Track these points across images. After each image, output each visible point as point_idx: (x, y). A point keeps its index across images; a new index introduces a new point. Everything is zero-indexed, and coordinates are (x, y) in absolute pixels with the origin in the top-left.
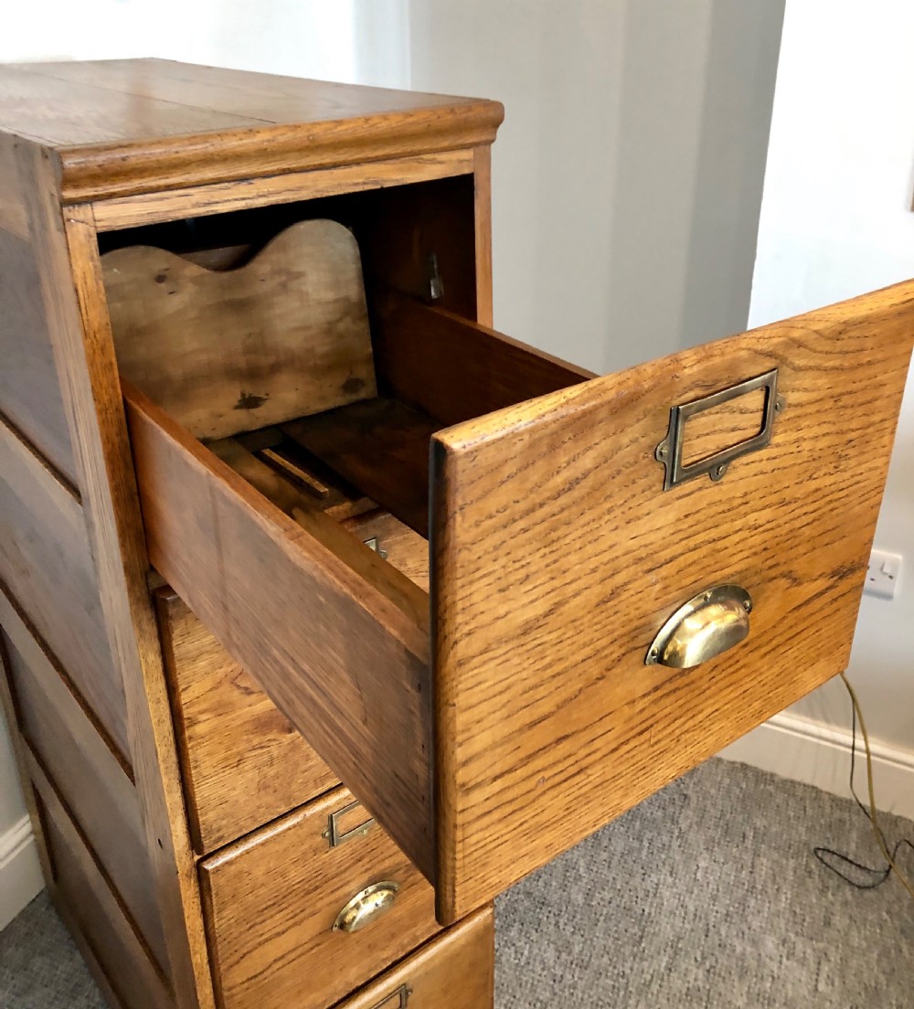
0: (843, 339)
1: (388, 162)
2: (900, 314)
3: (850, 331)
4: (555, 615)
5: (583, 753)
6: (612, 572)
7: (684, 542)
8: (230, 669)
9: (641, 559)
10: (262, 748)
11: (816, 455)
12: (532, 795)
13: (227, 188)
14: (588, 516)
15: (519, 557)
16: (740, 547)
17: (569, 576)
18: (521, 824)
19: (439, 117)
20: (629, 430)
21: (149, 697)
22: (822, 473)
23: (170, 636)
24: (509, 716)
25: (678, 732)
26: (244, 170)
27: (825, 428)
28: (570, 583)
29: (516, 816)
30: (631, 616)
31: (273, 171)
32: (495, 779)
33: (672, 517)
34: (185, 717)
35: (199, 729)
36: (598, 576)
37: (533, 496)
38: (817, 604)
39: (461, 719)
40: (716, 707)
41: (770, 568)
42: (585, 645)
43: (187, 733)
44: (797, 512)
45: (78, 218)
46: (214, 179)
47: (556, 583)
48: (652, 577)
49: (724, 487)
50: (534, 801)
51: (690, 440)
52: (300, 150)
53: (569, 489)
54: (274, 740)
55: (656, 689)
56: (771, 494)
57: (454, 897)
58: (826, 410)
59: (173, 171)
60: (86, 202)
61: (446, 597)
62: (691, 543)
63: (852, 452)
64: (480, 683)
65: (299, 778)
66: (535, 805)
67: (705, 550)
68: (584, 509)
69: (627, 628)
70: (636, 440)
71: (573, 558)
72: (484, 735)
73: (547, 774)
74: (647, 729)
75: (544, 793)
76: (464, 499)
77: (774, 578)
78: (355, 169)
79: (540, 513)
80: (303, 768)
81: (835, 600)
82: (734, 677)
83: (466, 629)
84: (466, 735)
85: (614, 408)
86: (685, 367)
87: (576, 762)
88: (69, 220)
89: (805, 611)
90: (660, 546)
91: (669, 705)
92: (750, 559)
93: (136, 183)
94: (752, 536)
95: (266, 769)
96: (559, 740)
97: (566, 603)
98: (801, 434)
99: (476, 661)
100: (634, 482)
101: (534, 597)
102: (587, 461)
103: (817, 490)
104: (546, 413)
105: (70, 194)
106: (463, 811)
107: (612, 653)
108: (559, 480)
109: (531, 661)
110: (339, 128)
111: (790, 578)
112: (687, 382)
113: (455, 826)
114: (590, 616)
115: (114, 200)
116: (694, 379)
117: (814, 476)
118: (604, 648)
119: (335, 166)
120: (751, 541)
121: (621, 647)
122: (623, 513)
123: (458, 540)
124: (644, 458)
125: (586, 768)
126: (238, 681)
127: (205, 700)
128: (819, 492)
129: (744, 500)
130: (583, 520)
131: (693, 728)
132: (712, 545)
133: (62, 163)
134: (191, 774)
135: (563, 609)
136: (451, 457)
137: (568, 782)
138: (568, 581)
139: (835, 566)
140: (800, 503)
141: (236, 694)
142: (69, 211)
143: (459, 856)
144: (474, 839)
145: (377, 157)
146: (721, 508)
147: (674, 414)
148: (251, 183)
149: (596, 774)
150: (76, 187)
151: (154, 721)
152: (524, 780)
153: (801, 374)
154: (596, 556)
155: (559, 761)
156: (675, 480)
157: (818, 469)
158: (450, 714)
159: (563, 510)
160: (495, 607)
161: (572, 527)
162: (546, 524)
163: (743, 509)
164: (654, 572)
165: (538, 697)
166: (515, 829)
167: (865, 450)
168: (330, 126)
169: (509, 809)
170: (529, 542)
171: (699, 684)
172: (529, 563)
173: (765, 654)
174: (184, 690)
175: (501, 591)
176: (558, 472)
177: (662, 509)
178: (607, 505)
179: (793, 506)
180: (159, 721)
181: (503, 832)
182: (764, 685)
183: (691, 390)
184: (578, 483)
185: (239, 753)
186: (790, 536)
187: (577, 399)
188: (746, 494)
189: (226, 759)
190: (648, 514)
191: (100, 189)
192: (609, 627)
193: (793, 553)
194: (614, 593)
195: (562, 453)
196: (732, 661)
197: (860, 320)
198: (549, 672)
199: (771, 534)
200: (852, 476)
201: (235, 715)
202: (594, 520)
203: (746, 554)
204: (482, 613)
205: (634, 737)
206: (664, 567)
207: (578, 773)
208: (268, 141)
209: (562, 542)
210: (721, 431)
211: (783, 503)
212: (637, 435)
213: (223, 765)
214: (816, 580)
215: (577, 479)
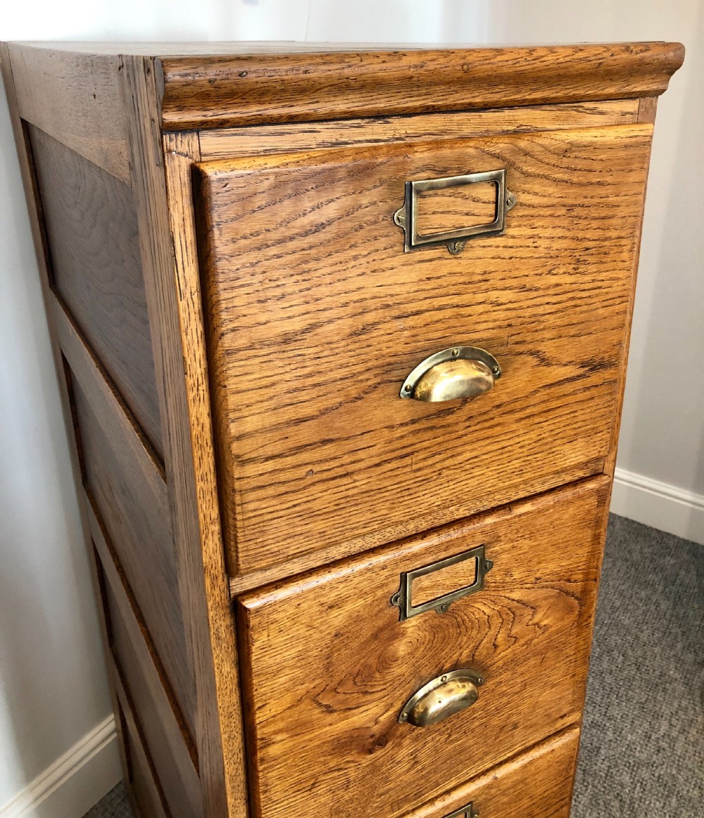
0: (569, 157)
1: (544, 107)
2: (626, 146)
3: (574, 151)
4: (310, 334)
5: (347, 459)
6: (361, 310)
7: (428, 301)
8: (312, 686)
9: (388, 306)
10: (339, 770)
11: (553, 253)
12: (302, 483)
13: (360, 127)
14: (337, 258)
15: (274, 278)
16: (484, 317)
17: (322, 305)
18: (294, 506)
19: (612, 55)
20: (367, 193)
21: (221, 711)
22: (561, 271)
23: (249, 649)
24: (275, 409)
25: (439, 466)
26: (382, 104)
27: (559, 232)
28: (324, 310)
29: (289, 497)
30: (384, 352)
31: (415, 108)
32: (267, 459)
33: (414, 276)
34: (259, 737)
35: (273, 750)
36: (349, 310)
37: (283, 229)
38: (569, 388)
39: (232, 399)
40: (475, 454)
41: (517, 343)
42: (341, 366)
43: (259, 755)
44: (538, 301)
45: (180, 149)
46: (345, 113)
47: (311, 307)
48: (399, 324)
49: (463, 262)
50: (305, 488)
51: (425, 214)
52: (449, 83)
53: (315, 231)
54: (353, 762)
55: (413, 422)
56: (510, 278)
57: (237, 552)
58: (559, 216)
59: (298, 97)
60: (191, 131)
61: (212, 296)
62: (437, 302)
63: (590, 259)
64: (246, 374)
65: (375, 802)
66: (306, 493)
67: (448, 313)
68: (331, 252)
69: (380, 362)
70: (375, 203)
71: (325, 290)
72: (255, 418)
73: (316, 468)
74: (407, 455)
75: (314, 484)
76: (219, 216)
77: (521, 353)
78: (507, 113)
79: (291, 245)
80: (381, 791)
81: (588, 388)
82: (490, 432)
83: (231, 326)
84: (238, 414)
85: (351, 171)
86: (417, 152)
87: (342, 465)
88: (170, 151)
89: (556, 390)
90: (405, 299)
91: (427, 440)
92: (495, 331)
93: (253, 110)
94: (494, 311)
95: (341, 793)
96: (325, 442)
97: (321, 326)
98: (536, 232)
99: (242, 354)
100: (376, 239)
101: (291, 314)
102: (331, 211)
103: (557, 285)
104: (290, 163)
105: (172, 117)
106: (240, 478)
107: (367, 380)
108: (305, 221)
109: (293, 367)
110: (499, 58)
111: (538, 357)
112: (420, 164)
113: (234, 490)
114: (344, 343)
115: (226, 131)
116: (426, 163)
117: (554, 272)
118: (360, 373)
119: (485, 107)
120: (494, 316)
121: (376, 376)
122: (368, 263)
123: (217, 250)
124: (383, 219)
125: (352, 473)
126: (319, 699)
127: (282, 719)
128: (560, 287)
129: (484, 278)
130: (330, 260)
131: (454, 467)
132: (456, 309)
133: (165, 74)
134: (259, 799)
135: (318, 331)
136: (206, 180)
137: (336, 481)
138: (322, 309)
139: (586, 358)
140: (540, 293)
141: (316, 712)
142: (171, 140)
143: (239, 517)
144: (252, 506)
145: (534, 100)
146: (462, 279)
147: (408, 188)
148: (388, 123)
149: (361, 481)
150: (181, 108)
151: (224, 736)
152: (294, 467)
153: (530, 179)
154: (346, 293)
155: (326, 461)
156: (413, 244)
157: (557, 266)
158: (222, 393)
159: (311, 248)
160: (256, 314)
161: (321, 264)
162: (297, 256)
163: (484, 286)
164: (401, 320)
165: (301, 399)
166: (289, 508)
167: (603, 260)
168: (491, 54)
169: (283, 489)
170: (284, 266)
171: (456, 428)
172: (284, 285)
173: (521, 419)
174: (260, 708)
175: (260, 301)
176: (304, 214)
177: (405, 268)
178: (353, 253)
179: (534, 294)
180: (229, 737)
181: (278, 508)
182: (521, 447)
183: (423, 171)
184: (324, 228)
185: (313, 776)
186: (533, 319)
187: (318, 158)
188: (485, 273)
189: (299, 782)
190: (392, 269)
191: (210, 113)
192: (363, 357)
193: (538, 336)
194: (365, 330)
195: (306, 198)
196: (486, 417)
197: (585, 144)
198: (310, 381)
199: (514, 313)
200: (593, 281)
201: (313, 735)
202: (341, 263)
203: (491, 325)
204: (244, 316)
205: (396, 458)
206: (411, 318)
207: (345, 475)
208: (416, 66)
209: (313, 274)
210: (456, 213)
211: (523, 288)
212: (375, 200)
213: (296, 789)
214: (565, 365)
215: (323, 224)
